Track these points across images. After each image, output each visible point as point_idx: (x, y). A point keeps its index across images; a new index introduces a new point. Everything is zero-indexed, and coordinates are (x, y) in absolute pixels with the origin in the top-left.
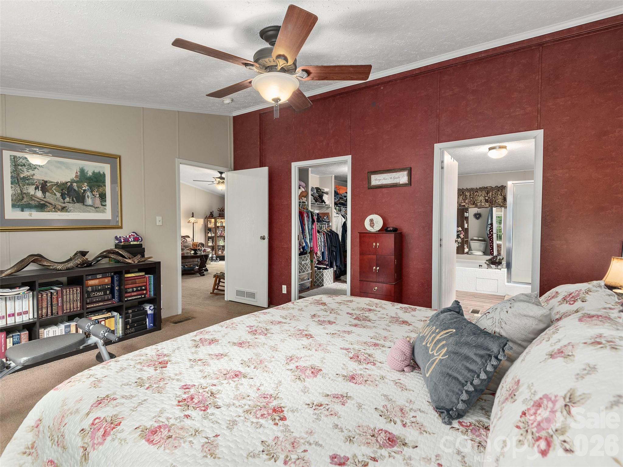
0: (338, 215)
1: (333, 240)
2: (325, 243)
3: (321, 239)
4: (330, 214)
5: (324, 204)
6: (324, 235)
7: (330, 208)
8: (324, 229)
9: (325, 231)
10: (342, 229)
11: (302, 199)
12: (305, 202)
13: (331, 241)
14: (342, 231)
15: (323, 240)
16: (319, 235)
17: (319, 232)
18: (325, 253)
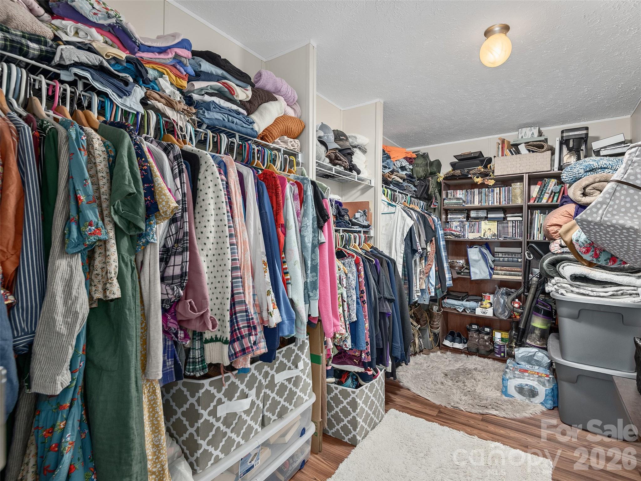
0: (392, 209)
1: (383, 278)
2: (362, 292)
3: (347, 278)
4: (371, 206)
5: (355, 173)
6: (357, 264)
7: (373, 189)
8: (354, 247)
9: (360, 251)
10: (403, 246)
11: (285, 142)
12: (295, 155)
13: (378, 283)
14: (406, 253)
15: (354, 283)
16: (342, 266)
17: (340, 255)
18: (360, 328)
